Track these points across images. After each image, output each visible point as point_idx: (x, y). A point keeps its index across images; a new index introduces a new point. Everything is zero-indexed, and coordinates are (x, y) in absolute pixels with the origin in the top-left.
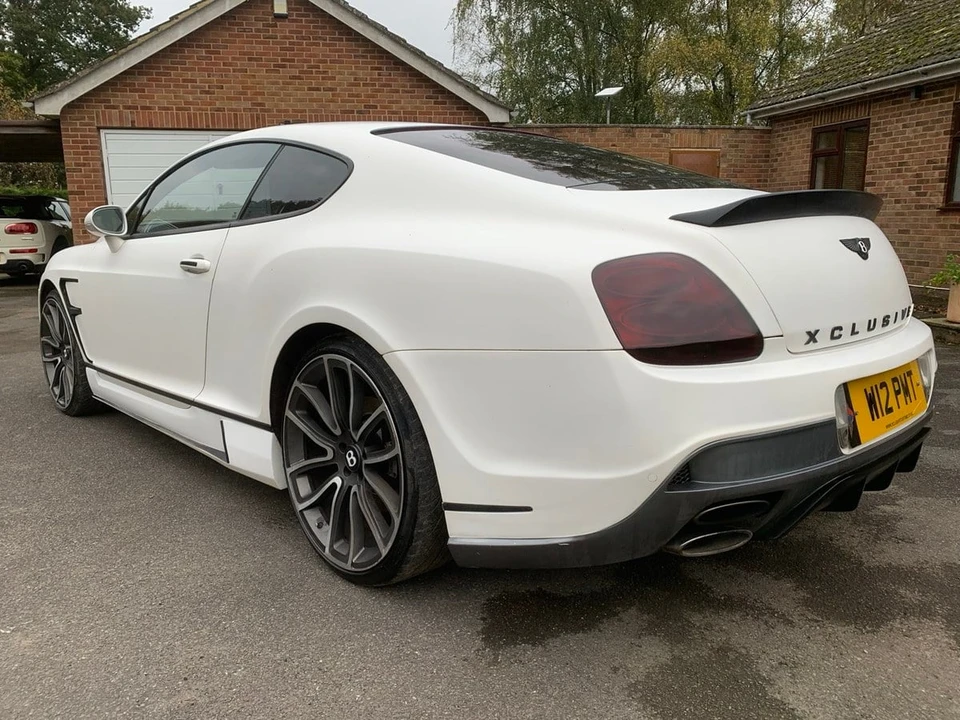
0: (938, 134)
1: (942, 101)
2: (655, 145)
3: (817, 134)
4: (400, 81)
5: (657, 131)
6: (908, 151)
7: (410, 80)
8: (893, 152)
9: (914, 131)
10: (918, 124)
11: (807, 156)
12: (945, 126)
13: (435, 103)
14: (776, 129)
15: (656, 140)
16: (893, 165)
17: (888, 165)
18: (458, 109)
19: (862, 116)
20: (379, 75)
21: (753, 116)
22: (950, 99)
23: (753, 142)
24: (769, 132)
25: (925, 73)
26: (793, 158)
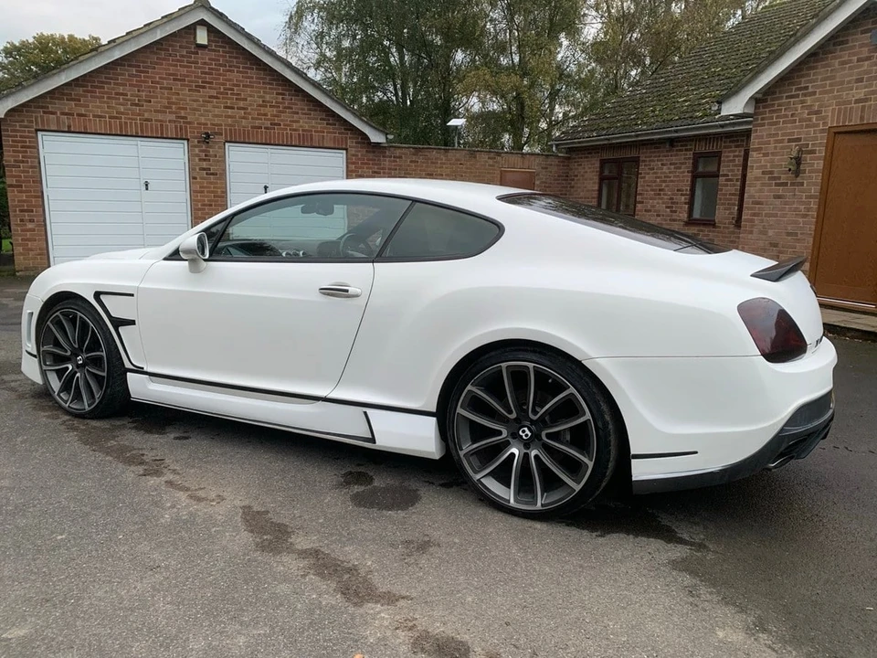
0: (684, 172)
1: (686, 150)
2: (490, 165)
3: (603, 163)
4: (299, 105)
5: (492, 155)
6: (665, 181)
7: (307, 105)
8: (655, 182)
9: (669, 168)
10: (671, 164)
11: (596, 179)
12: (687, 167)
13: (327, 124)
14: (574, 156)
15: (491, 162)
16: (656, 190)
17: (652, 190)
18: (345, 129)
19: (634, 154)
20: (283, 99)
21: (557, 145)
22: (691, 150)
23: (558, 165)
24: (569, 158)
25: (676, 131)
26: (586, 180)
